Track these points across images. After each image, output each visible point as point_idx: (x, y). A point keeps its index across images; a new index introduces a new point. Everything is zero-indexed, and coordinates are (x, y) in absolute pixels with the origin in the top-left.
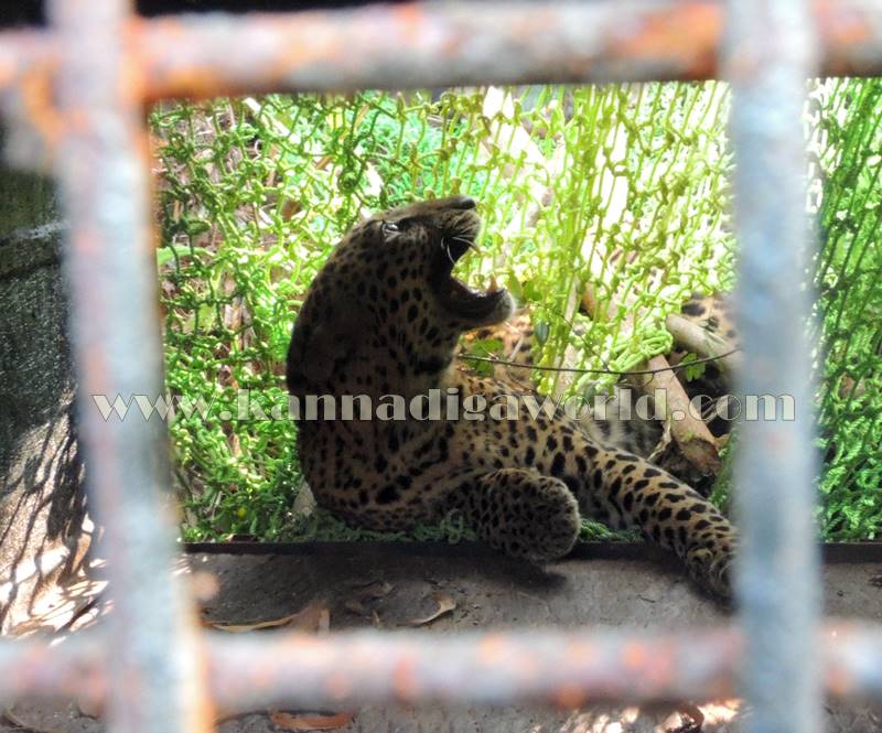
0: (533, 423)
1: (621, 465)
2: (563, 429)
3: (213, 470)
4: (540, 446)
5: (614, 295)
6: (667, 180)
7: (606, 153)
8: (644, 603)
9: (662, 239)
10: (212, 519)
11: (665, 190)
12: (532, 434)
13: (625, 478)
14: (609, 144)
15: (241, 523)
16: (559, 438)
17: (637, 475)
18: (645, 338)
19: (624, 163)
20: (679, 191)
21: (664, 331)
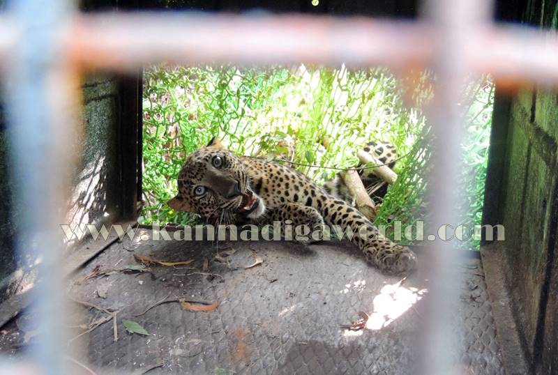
0: (297, 184)
1: (337, 206)
2: (311, 186)
3: (159, 194)
4: (301, 194)
5: (336, 141)
6: (365, 93)
7: (339, 81)
8: (344, 266)
9: (360, 117)
10: (158, 214)
11: (364, 97)
12: (297, 188)
13: (338, 212)
14: (340, 77)
15: (171, 217)
16: (309, 190)
17: (343, 212)
18: (348, 159)
19: (346, 86)
20: (370, 98)
21: (356, 156)
